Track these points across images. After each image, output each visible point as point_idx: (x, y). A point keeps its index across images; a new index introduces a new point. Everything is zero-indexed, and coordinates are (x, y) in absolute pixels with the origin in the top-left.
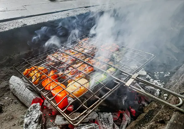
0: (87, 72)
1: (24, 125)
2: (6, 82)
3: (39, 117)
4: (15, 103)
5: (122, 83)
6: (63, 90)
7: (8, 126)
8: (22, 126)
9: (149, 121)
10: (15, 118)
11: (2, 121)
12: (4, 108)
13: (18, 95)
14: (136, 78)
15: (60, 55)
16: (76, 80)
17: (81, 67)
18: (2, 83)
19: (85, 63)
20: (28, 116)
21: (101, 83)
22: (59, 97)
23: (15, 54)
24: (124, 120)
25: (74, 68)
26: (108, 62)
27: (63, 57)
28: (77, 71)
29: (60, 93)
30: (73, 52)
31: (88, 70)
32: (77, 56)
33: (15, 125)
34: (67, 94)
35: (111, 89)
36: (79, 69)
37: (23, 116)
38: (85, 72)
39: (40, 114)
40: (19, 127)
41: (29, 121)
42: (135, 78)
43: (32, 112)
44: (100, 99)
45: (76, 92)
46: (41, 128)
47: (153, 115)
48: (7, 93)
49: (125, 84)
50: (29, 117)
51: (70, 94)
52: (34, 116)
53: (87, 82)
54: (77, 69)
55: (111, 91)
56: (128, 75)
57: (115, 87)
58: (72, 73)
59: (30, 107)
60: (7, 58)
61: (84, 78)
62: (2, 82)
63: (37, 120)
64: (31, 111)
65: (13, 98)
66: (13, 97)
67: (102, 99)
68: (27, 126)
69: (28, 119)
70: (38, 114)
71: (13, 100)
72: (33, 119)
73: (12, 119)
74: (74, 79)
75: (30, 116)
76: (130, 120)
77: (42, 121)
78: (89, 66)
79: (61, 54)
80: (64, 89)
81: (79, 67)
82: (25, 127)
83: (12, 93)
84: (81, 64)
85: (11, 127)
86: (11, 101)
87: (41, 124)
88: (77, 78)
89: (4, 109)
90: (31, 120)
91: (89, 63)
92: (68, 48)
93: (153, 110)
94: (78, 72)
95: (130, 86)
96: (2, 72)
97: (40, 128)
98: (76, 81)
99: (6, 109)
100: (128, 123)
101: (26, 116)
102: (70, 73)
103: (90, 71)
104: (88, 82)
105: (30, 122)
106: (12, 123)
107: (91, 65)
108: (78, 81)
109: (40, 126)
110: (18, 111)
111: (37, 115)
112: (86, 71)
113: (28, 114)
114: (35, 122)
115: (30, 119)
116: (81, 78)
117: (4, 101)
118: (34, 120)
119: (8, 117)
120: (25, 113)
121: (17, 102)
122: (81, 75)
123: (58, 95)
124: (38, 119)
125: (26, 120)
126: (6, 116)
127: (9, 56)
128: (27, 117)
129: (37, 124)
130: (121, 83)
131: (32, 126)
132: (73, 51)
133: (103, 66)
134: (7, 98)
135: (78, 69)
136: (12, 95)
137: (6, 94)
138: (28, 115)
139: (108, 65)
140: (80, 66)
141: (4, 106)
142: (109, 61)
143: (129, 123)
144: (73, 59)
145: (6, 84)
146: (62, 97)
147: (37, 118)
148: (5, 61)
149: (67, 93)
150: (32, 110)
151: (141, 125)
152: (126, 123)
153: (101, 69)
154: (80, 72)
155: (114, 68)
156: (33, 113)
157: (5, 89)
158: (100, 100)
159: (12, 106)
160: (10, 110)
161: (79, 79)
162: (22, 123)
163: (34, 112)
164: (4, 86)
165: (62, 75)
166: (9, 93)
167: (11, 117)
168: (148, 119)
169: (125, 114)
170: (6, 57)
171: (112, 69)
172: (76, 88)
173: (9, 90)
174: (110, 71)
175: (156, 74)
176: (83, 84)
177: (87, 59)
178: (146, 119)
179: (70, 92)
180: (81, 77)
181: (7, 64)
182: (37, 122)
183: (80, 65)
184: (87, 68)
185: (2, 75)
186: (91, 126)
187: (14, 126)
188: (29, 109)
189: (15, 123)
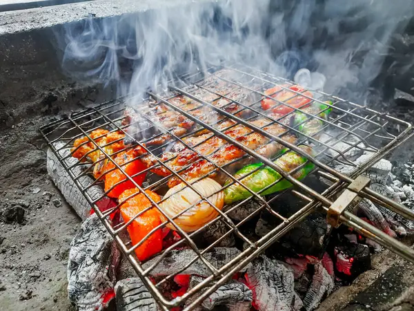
0: (221, 159)
1: (69, 262)
2: (39, 152)
3: (105, 249)
4: (56, 204)
5: (321, 200)
6: (151, 208)
7: (34, 258)
8: (64, 262)
9: (389, 297)
10: (51, 241)
11: (22, 244)
12: (29, 214)
13: (63, 186)
14: (363, 189)
15: (156, 110)
16: (189, 182)
17: (205, 145)
18: (29, 154)
19: (216, 135)
20: (80, 243)
21: (259, 196)
22: (139, 225)
23: (63, 87)
24: (316, 283)
25: (187, 147)
26: (280, 137)
27: (163, 115)
28: (193, 155)
29: (141, 215)
30: (189, 103)
31: (225, 155)
32: (198, 114)
33: (50, 257)
34: (161, 222)
35: (287, 218)
36: (199, 152)
37: (69, 237)
38: (215, 161)
39: (107, 241)
40: (58, 263)
41: (79, 256)
42: (359, 189)
43: (88, 235)
44: (253, 245)
45: (186, 218)
46: (108, 274)
47: (402, 284)
48: (39, 179)
49: (328, 206)
50: (82, 246)
51: (169, 221)
52: (93, 243)
53: (218, 190)
54: (194, 149)
55: (286, 224)
56: (337, 179)
57: (300, 211)
58: (182, 160)
59: (86, 222)
60: (44, 94)
61: (211, 177)
62: (28, 152)
63: (99, 255)
64: (88, 230)
65: (52, 191)
66: (53, 189)
67: (259, 245)
68: (75, 266)
69: (78, 248)
70: (103, 241)
71: (51, 196)
72: (89, 250)
73: (45, 241)
74: (183, 177)
75: (84, 243)
76: (332, 285)
77: (112, 257)
78: (229, 146)
79: (159, 108)
80: (154, 206)
81: (200, 144)
82: (70, 269)
83: (50, 179)
84: (208, 136)
85: (40, 261)
86: (47, 198)
87: (107, 267)
88: (193, 176)
89: (28, 216)
90: (85, 253)
91: (229, 136)
92: (178, 91)
93: (402, 267)
94: (196, 159)
95: (343, 214)
96: (31, 127)
97: (105, 274)
98: (188, 186)
99: (34, 217)
100: (326, 291)
101: (76, 241)
102: (175, 161)
103: (230, 159)
104: (221, 191)
105: (83, 259)
106: (42, 253)
107: (234, 143)
108: (194, 186)
109: (106, 271)
110: (60, 225)
111: (99, 244)
112: (219, 157)
113: (81, 236)
114: (94, 258)
115: (83, 250)
116: (205, 177)
117: (31, 197)
118: (92, 254)
119: (36, 237)
120: (76, 231)
121: (59, 203)
122: (203, 168)
123: (136, 220)
124: (101, 253)
125: (74, 253)
126: (32, 233)
127: (51, 90)
128: (77, 243)
129: (98, 264)
130: (316, 199)
131: (86, 269)
132: (188, 99)
133: (268, 145)
134: (38, 190)
135: (198, 150)
136: (51, 184)
137: (36, 180)
138: (79, 240)
139: (280, 146)
140: (203, 142)
141: (30, 210)
142: (284, 135)
143: (330, 290)
144: (186, 123)
145: (38, 157)
146: (147, 226)
147: (100, 251)
148: (39, 101)
149: (162, 218)
150: (91, 228)
151: (368, 306)
152: (322, 291)
153: (261, 155)
154: (202, 160)
155: (299, 154)
156: (91, 237)
157: (34, 170)
158: (253, 250)
159: (46, 211)
160: (42, 221)
161: (198, 180)
162: (65, 255)
163: (94, 235)
164: (34, 162)
165: (153, 163)
166: (44, 180)
167: (42, 238)
168: (388, 293)
169: (321, 266)
170: (42, 92)
171: (291, 158)
172: (187, 205)
173: (44, 171)
174: (285, 161)
175: (409, 169)
176: (209, 194)
177: (224, 123)
178: (382, 291)
179: (169, 215)
180: (205, 173)
181: (43, 109)
182: (98, 261)
183: (204, 139)
184: (223, 150)
185: (30, 134)
186: (232, 289)
187: (47, 259)
188: (83, 226)
189: (51, 254)
